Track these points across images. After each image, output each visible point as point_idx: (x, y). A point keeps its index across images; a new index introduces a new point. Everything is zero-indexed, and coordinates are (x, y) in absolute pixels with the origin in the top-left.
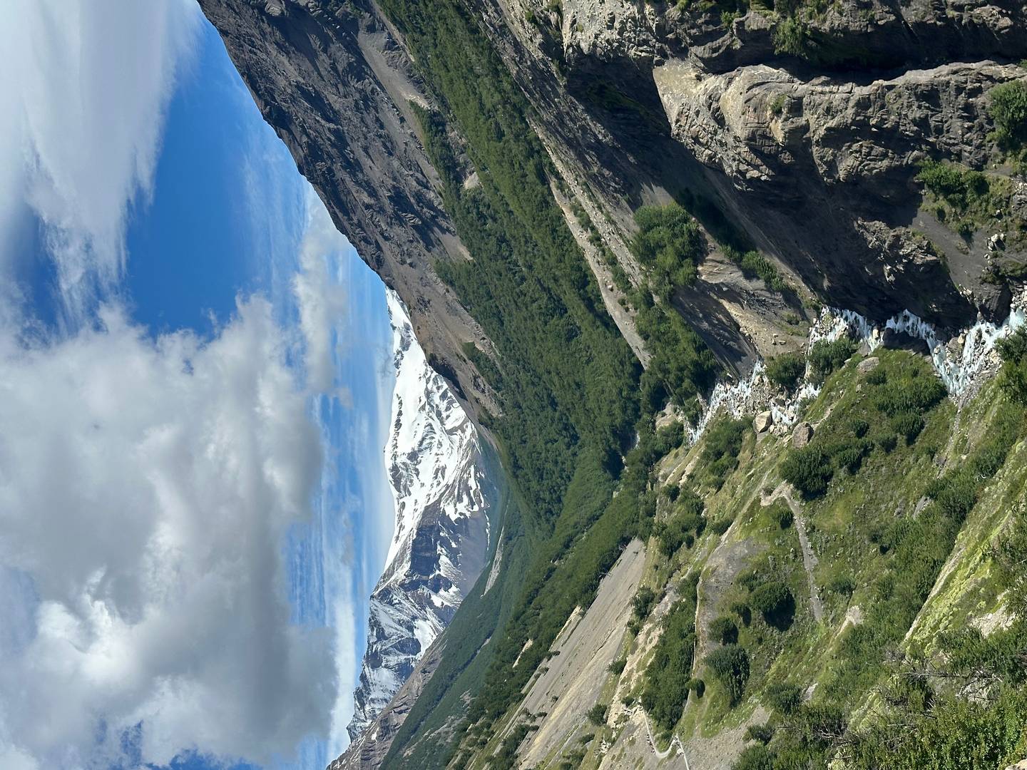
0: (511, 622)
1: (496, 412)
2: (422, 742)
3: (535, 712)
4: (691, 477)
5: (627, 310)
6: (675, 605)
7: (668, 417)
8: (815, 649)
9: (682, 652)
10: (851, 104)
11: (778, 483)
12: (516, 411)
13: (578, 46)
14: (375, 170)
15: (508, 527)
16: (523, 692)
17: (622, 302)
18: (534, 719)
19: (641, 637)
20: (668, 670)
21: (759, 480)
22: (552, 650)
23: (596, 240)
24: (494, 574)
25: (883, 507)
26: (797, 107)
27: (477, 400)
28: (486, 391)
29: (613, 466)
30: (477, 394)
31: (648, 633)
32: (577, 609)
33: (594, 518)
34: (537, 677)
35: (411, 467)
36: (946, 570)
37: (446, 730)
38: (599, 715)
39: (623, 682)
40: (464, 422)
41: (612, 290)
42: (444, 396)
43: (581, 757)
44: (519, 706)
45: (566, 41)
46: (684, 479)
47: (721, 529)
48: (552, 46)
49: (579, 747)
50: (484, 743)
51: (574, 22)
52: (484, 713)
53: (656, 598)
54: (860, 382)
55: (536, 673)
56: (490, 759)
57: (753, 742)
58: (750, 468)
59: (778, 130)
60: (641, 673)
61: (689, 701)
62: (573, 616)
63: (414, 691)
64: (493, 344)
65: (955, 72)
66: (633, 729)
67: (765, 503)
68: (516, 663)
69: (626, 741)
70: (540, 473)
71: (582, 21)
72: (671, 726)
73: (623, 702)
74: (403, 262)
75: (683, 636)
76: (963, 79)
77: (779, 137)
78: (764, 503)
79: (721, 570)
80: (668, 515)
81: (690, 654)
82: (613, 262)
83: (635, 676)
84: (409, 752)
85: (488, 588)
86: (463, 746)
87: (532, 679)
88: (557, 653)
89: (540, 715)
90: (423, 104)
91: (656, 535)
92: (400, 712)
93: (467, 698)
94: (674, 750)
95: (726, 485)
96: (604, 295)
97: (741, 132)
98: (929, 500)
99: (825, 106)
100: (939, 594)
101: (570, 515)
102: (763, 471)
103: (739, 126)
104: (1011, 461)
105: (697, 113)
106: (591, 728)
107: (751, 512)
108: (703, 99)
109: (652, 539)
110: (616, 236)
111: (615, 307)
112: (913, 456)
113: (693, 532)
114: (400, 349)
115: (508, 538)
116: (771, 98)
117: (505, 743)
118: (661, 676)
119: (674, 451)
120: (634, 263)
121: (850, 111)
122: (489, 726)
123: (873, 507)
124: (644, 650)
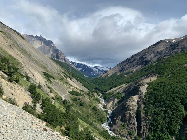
0: (81, 78)
1: (102, 77)
6: (82, 94)
9: (77, 95)
11: (94, 106)
12: (102, 79)
13: (140, 87)
14: (127, 66)
16: (74, 78)
18: (72, 79)
23: (120, 88)
26: (133, 110)
28: (104, 76)
29: (96, 89)
32: (82, 84)
33: (91, 86)
38: (72, 86)
39: (75, 88)
43: (68, 84)
46: (95, 96)
47: (89, 99)
48: (140, 85)
51: (143, 87)
53: (83, 92)
54: (104, 115)
55: (76, 80)
56: (68, 75)
57: (68, 101)
58: (95, 103)
60: (75, 90)
61: (73, 95)
64: (109, 77)
65: (136, 127)
66: (70, 89)
70: (96, 81)
73: (73, 88)
75: (79, 95)
77: (130, 108)
79: (85, 99)
80: (91, 94)
82: (117, 90)
84: (69, 67)
86: (69, 72)
88: (78, 82)
90: (134, 71)
92: (73, 66)
93: (74, 73)
94: (68, 93)
95: (94, 100)
96: (114, 88)
97: (131, 104)
99: (133, 113)
100: (82, 122)
104: (96, 130)
106: (70, 85)
108: (134, 100)
109: (89, 92)
110: (120, 90)
111: (112, 90)
113: (89, 96)
118: (75, 92)
119: (97, 95)
120: (117, 92)
121: (133, 116)
122: (71, 75)
124: (78, 91)
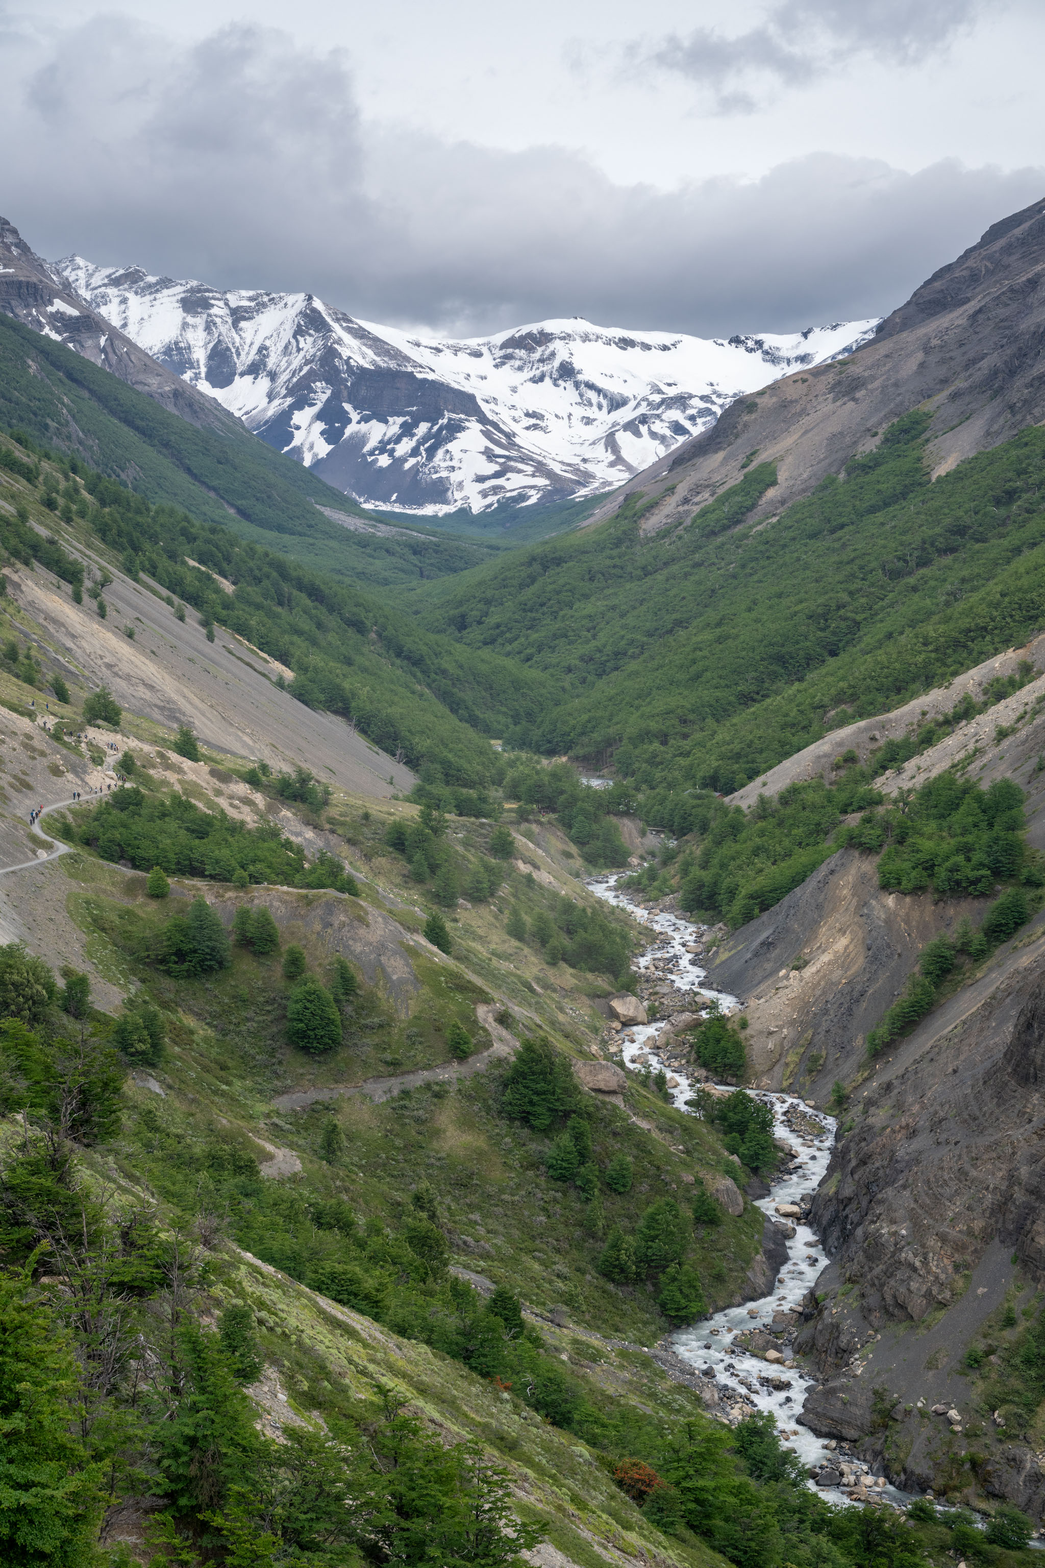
0: (267, 555)
1: (649, 525)
2: (52, 394)
3: (106, 596)
4: (529, 879)
5: (837, 767)
6: (299, 851)
7: (638, 840)
8: (223, 1094)
11: (516, 1035)
12: (650, 563)
15: (437, 549)
16: (142, 575)
17: (851, 759)
18: (95, 595)
19: (242, 789)
20: (184, 837)
21: (524, 1002)
22: (216, 627)
23: (965, 710)
25: (476, 1217)
27: (671, 490)
28: (686, 507)
29: (550, 740)
30: (682, 490)
31: (248, 802)
32: (289, 675)
34: (169, 602)
35: (546, 368)
36: (362, 1324)
37: (74, 436)
39: (161, 755)
40: (629, 468)
41: (873, 739)
42: (678, 429)
43: (30, 681)
44: (116, 567)
46: (523, 868)
47: (436, 935)
49: (45, 677)
50: (51, 505)
52: (103, 503)
54: (699, 1182)
55: (176, 599)
57: (61, 983)
58: (546, 987)
60: (177, 787)
61: (130, 873)
62: (277, 666)
63: (141, 377)
64: (774, 520)
66: (79, 770)
68: (192, 563)
69: (58, 759)
73: (126, 755)
74: (927, 349)
78: (482, 1011)
79: (362, 931)
81: (211, 877)
83: (172, 777)
85: (327, 512)
86: (45, 465)
87: (165, 592)
88: (211, 638)
89: (101, 607)
91: (426, 818)
95: (515, 943)
96: (862, 724)
98: (488, 1296)
100: (321, 1312)
102: (539, 1008)
104: (559, 1437)
107: (464, 987)
110: (971, 747)
111: (840, 744)
112: (565, 1270)
114: (766, 347)
115: (417, 549)
117: (52, 542)
120: (919, 781)
124: (219, 793)
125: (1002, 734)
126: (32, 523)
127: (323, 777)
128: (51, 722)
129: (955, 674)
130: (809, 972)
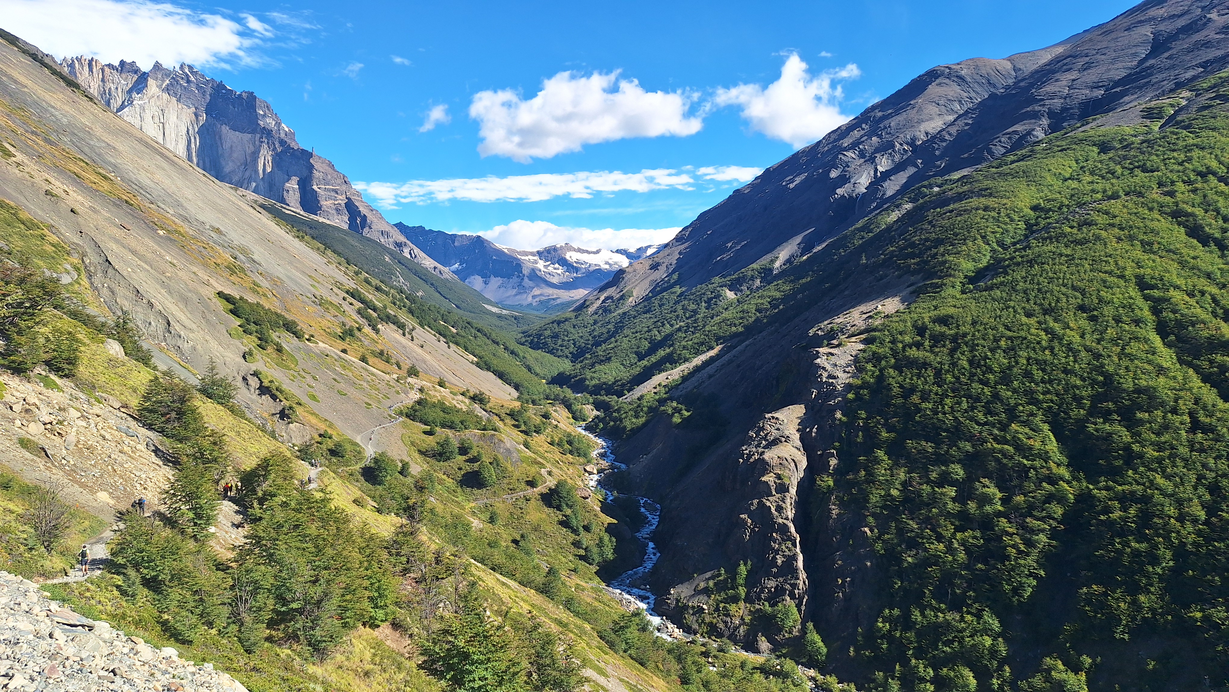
1: (591, 310)
3: (414, 334)
4: (556, 426)
5: (655, 388)
6: (481, 418)
7: (591, 412)
8: (457, 502)
9: (453, 422)
10: (785, 521)
12: (592, 322)
13: (818, 357)
15: (522, 317)
17: (660, 385)
19: (461, 397)
20: (442, 414)
21: (556, 468)
22: (451, 344)
24: (494, 310)
25: (542, 541)
26: (782, 489)
27: (598, 298)
29: (560, 380)
30: (602, 298)
31: (462, 402)
32: (475, 359)
33: (529, 369)
34: (435, 336)
36: (511, 583)
37: (400, 281)
38: (413, 372)
41: (667, 379)
44: (417, 325)
45: (821, 350)
46: (555, 423)
47: (526, 445)
49: (393, 361)
50: (394, 304)
51: (832, 354)
52: (412, 304)
53: (483, 407)
55: (437, 335)
56: (385, 307)
57: (400, 465)
59: (769, 478)
61: (424, 427)
62: (471, 357)
64: (632, 307)
65: (804, 582)
66: (406, 393)
67: (543, 471)
68: (442, 323)
69: (398, 388)
70: (555, 336)
71: (833, 359)
72: (407, 416)
75: (462, 422)
76: (801, 587)
77: (765, 478)
80: (532, 414)
81: (451, 427)
83: (437, 394)
84: (387, 259)
85: (486, 306)
86: (392, 291)
87: (433, 332)
88: (449, 347)
89: (412, 337)
91: (521, 406)
92: (410, 254)
93: (420, 294)
94: (393, 418)
96: (664, 374)
97: (767, 456)
98: (547, 569)
99: (784, 505)
101: (532, 355)
102: (561, 469)
103: (770, 455)
105: (778, 429)
106: (405, 367)
107: (537, 462)
108: (787, 433)
109: (517, 404)
111: (657, 381)
112: (572, 559)
113: (523, 428)
115: (516, 317)
116: (786, 473)
117: (395, 316)
118: (438, 410)
119: (570, 416)
121: (780, 521)
122: (404, 306)
123: (542, 535)
124: (453, 399)
125: (710, 376)
126: (388, 310)
127: (487, 393)
128: (395, 376)
129: (694, 357)
130: (650, 455)
